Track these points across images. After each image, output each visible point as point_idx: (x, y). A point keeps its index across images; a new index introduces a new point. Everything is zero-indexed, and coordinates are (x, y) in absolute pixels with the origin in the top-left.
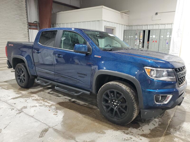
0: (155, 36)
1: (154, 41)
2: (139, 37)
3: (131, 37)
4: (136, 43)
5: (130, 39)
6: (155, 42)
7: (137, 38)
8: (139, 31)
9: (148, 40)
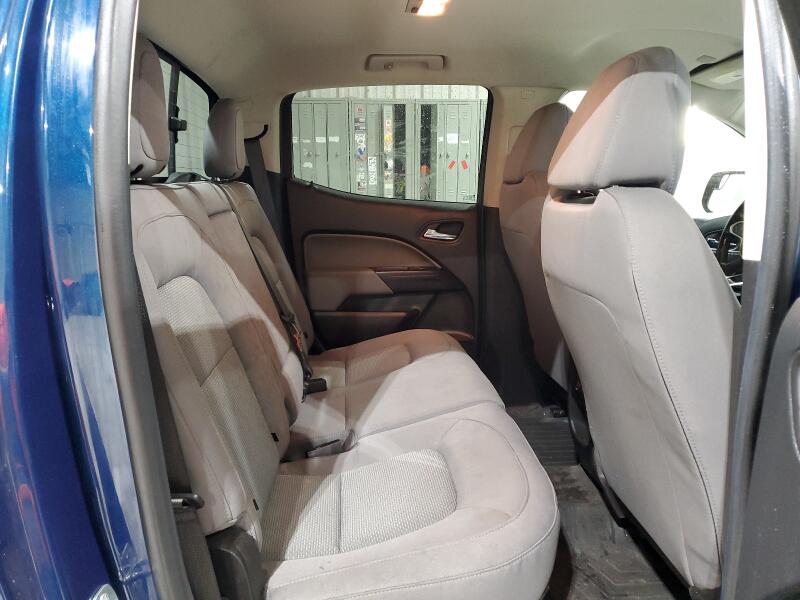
0: (456, 135)
1: (453, 163)
2: (373, 142)
3: (331, 139)
4: (360, 177)
5: (321, 152)
6: (461, 166)
7: (363, 146)
8: (374, 110)
9: (426, 160)
